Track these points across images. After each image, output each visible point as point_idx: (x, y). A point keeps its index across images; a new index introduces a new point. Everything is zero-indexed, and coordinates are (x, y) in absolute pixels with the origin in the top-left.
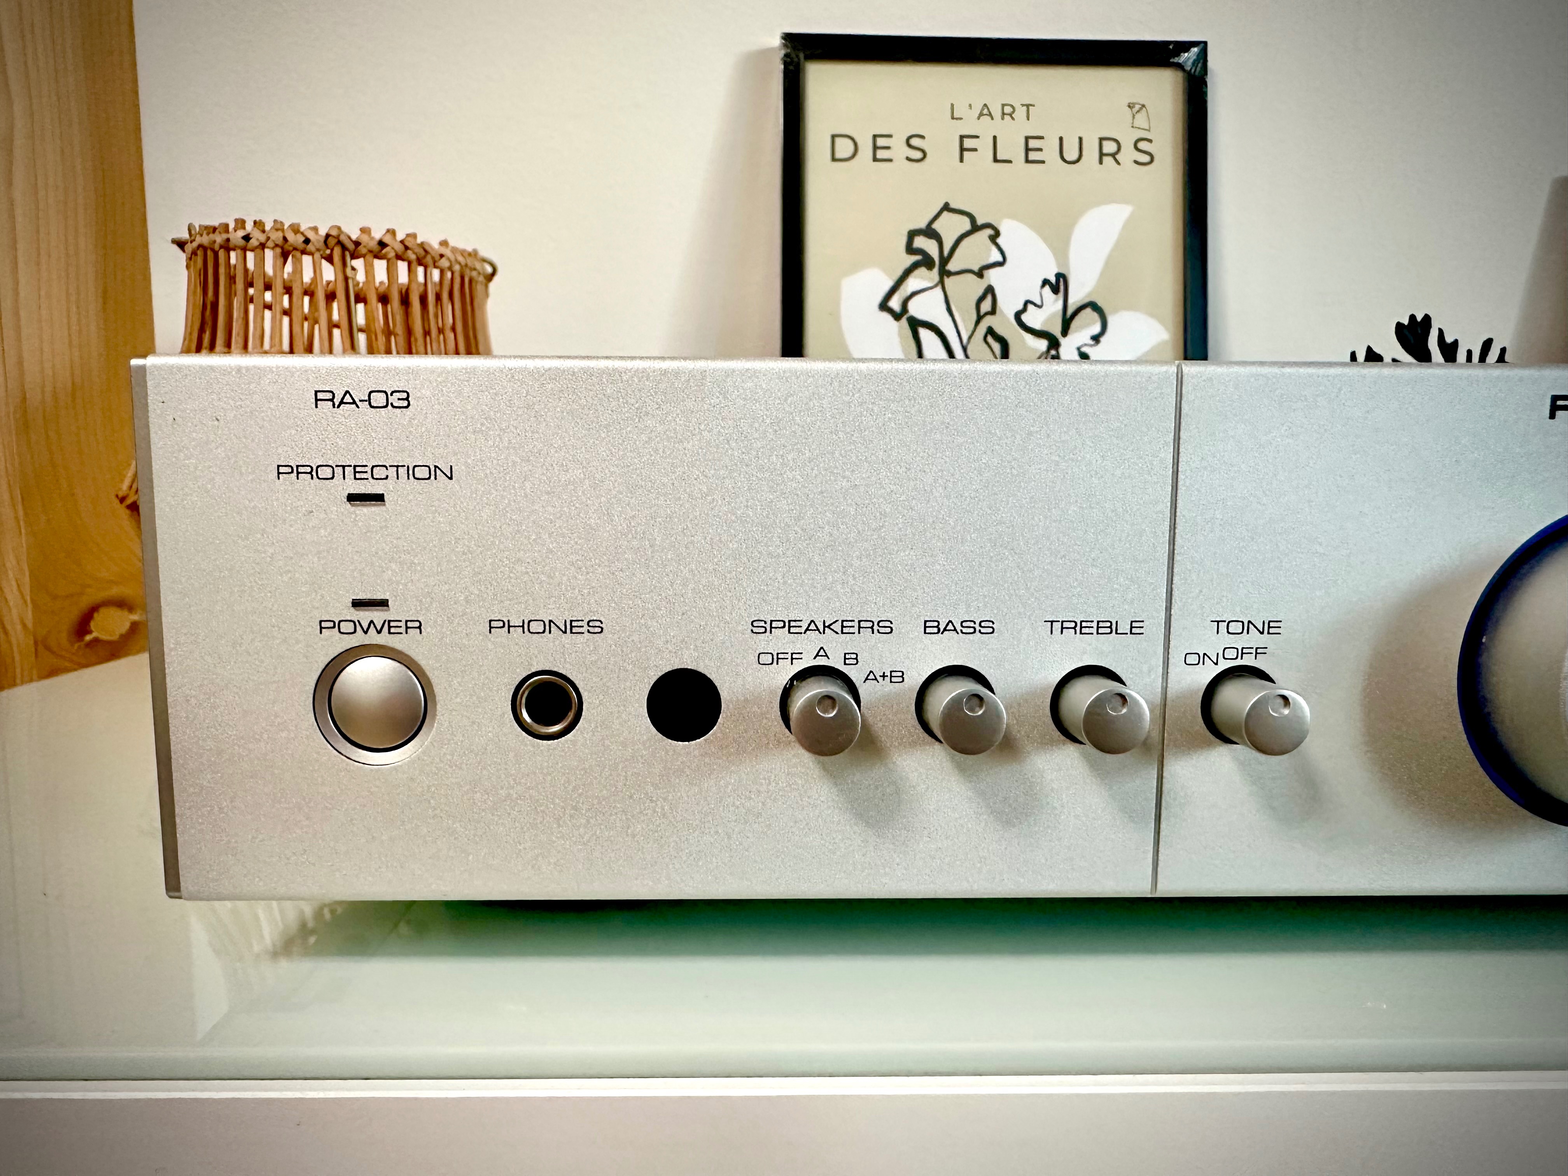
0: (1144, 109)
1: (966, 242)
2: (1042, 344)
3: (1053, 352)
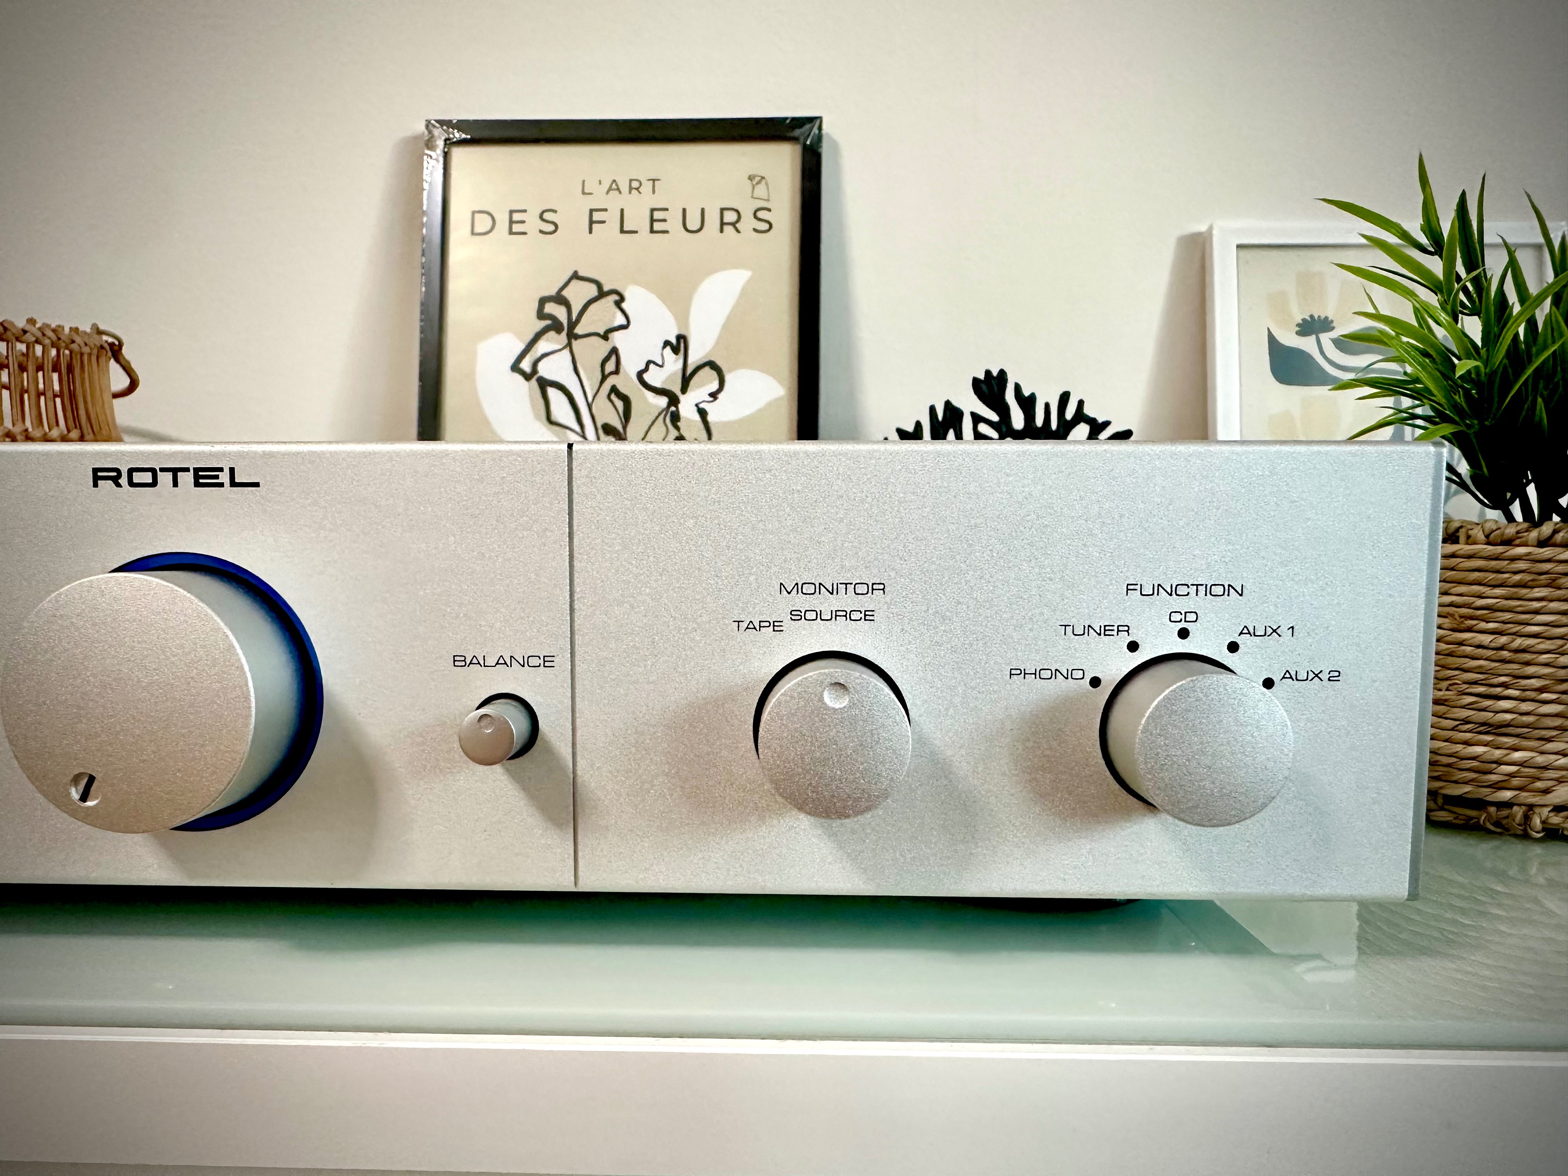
0: (763, 182)
1: (592, 307)
2: (663, 401)
3: (673, 409)
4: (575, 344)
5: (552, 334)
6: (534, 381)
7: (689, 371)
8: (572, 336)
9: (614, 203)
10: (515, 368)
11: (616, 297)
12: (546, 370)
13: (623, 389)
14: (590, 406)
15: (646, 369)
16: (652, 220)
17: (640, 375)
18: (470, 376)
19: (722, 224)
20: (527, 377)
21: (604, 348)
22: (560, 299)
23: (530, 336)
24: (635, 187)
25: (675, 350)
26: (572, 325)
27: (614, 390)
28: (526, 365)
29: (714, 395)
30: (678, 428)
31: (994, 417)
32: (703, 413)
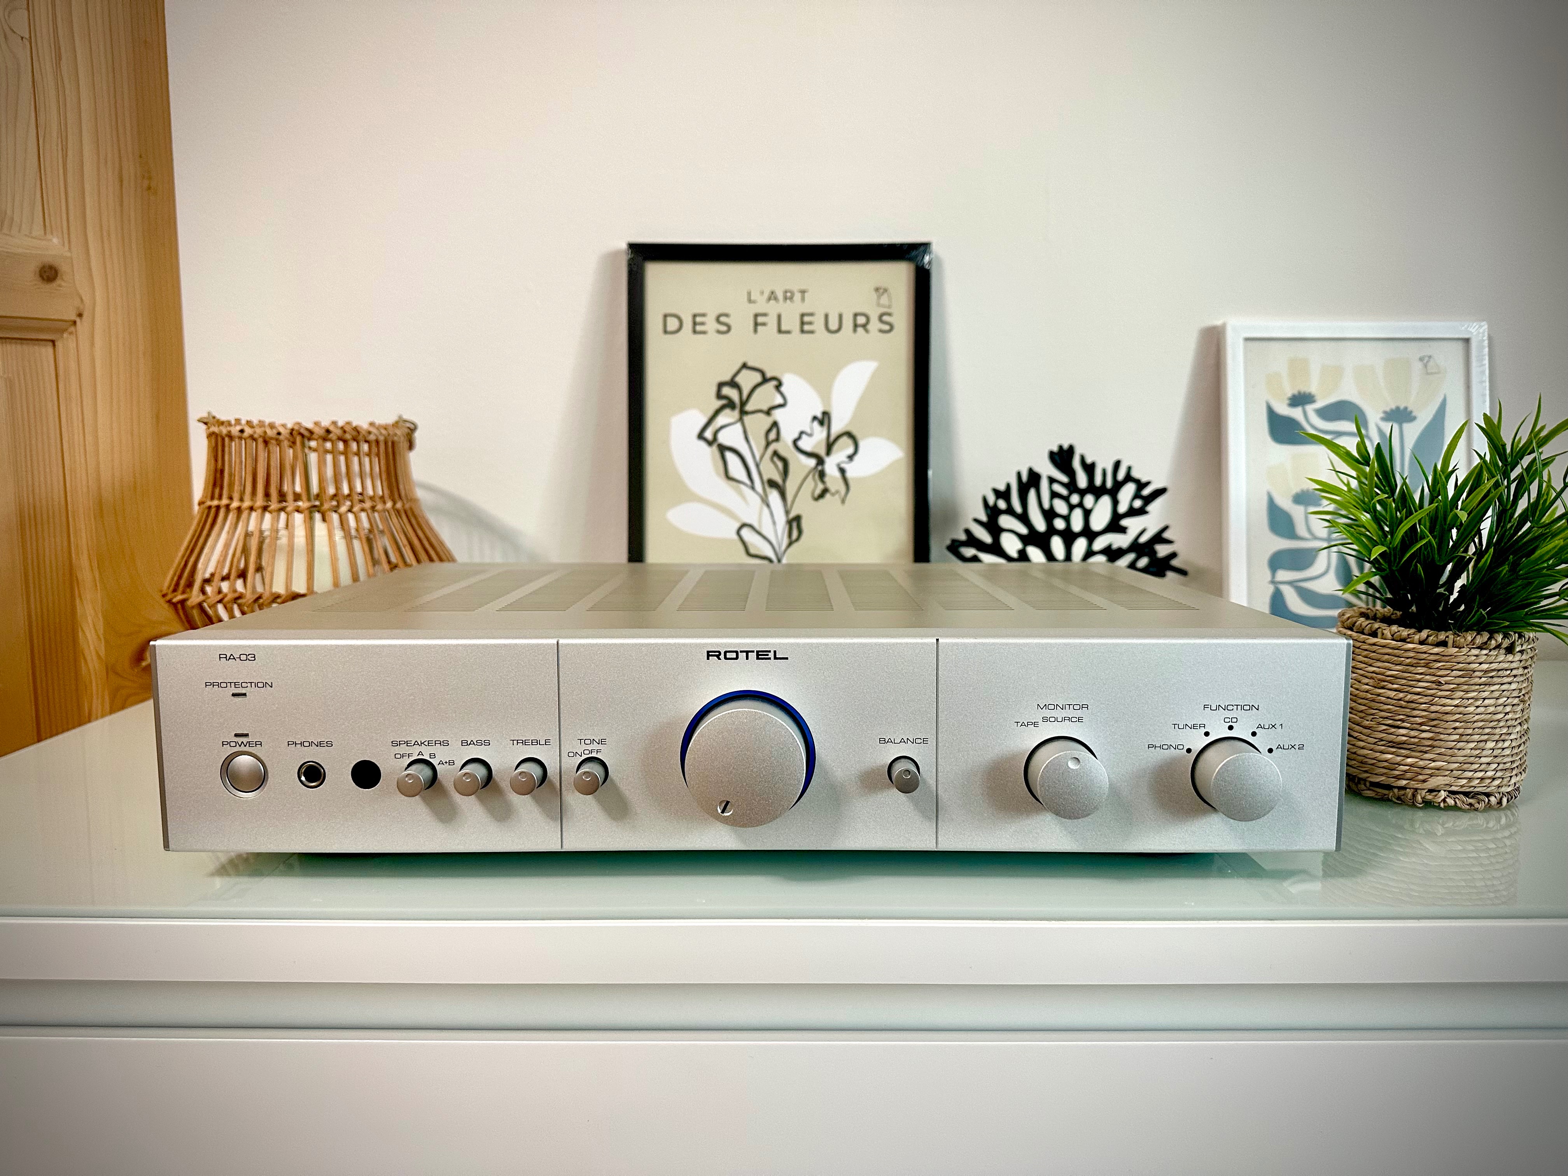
0: (886, 293)
1: (759, 391)
2: (812, 462)
3: (820, 468)
4: (746, 419)
5: (727, 411)
6: (715, 448)
7: (832, 438)
8: (743, 413)
9: (773, 309)
10: (701, 436)
11: (774, 383)
12: (724, 438)
13: (783, 453)
14: (757, 466)
15: (799, 438)
16: (803, 323)
17: (795, 442)
18: (666, 442)
19: (856, 326)
20: (710, 443)
21: (767, 422)
22: (733, 384)
23: (710, 413)
24: (788, 296)
25: (821, 423)
26: (743, 404)
27: (776, 453)
28: (708, 434)
29: (851, 457)
30: (823, 482)
31: (1064, 479)
32: (842, 471)
